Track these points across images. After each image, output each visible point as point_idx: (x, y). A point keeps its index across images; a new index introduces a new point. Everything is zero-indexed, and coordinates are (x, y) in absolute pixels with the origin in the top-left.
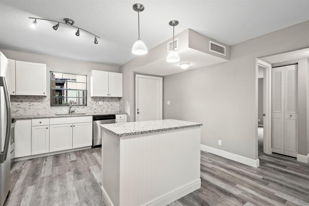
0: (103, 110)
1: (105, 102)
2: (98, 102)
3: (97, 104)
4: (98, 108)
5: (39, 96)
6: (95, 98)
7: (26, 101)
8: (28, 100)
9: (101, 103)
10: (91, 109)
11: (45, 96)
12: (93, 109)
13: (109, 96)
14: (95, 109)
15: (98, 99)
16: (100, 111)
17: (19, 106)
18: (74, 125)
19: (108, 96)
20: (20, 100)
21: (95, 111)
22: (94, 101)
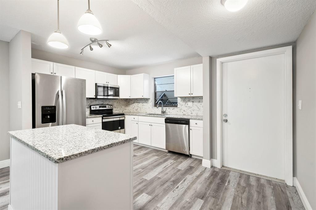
0: (193, 112)
1: (195, 103)
2: (187, 103)
3: (186, 105)
4: (187, 110)
5: (146, 99)
6: (184, 99)
7: (141, 103)
8: (141, 101)
9: (190, 104)
10: (180, 110)
11: (149, 99)
12: (182, 111)
13: (192, 96)
14: (184, 111)
15: (187, 100)
16: (190, 113)
17: (138, 106)
18: (152, 124)
19: (189, 96)
20: (138, 102)
21: (184, 113)
22: (183, 102)
